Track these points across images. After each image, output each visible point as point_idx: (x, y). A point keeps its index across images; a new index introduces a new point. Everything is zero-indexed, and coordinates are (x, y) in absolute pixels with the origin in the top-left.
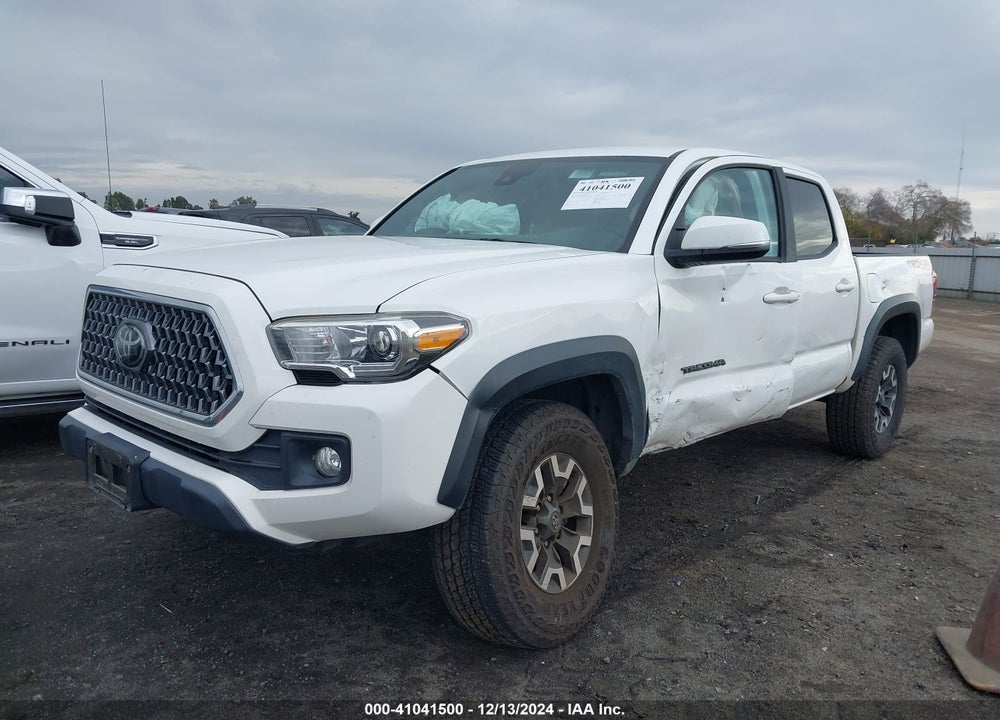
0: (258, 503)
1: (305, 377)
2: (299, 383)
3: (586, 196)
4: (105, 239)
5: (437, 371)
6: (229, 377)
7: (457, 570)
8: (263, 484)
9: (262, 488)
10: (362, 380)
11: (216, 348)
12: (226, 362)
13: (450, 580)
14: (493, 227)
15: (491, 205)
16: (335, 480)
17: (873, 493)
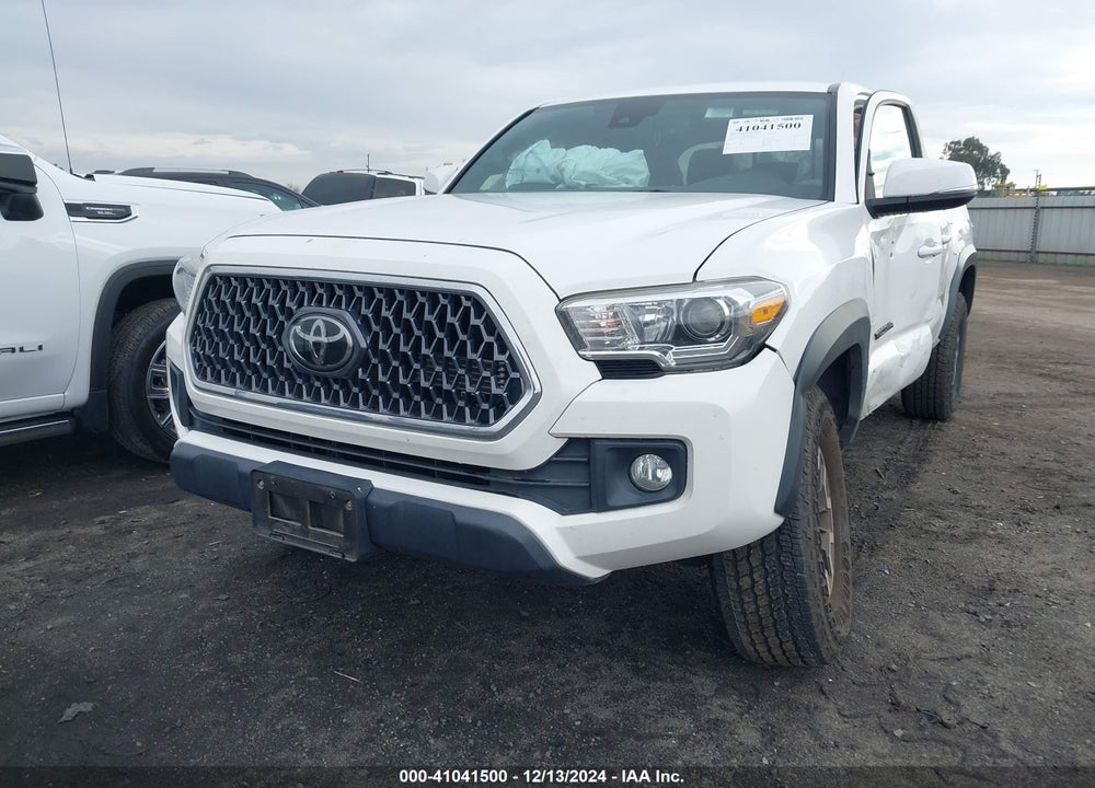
0: (563, 531)
1: (612, 369)
2: (603, 378)
3: (743, 138)
4: (74, 210)
5: (774, 350)
6: (517, 375)
7: (760, 588)
8: (565, 508)
9: (563, 513)
10: (684, 368)
11: (491, 339)
12: (510, 356)
13: (746, 599)
14: (618, 179)
15: (612, 152)
16: (666, 495)
17: (978, 455)
